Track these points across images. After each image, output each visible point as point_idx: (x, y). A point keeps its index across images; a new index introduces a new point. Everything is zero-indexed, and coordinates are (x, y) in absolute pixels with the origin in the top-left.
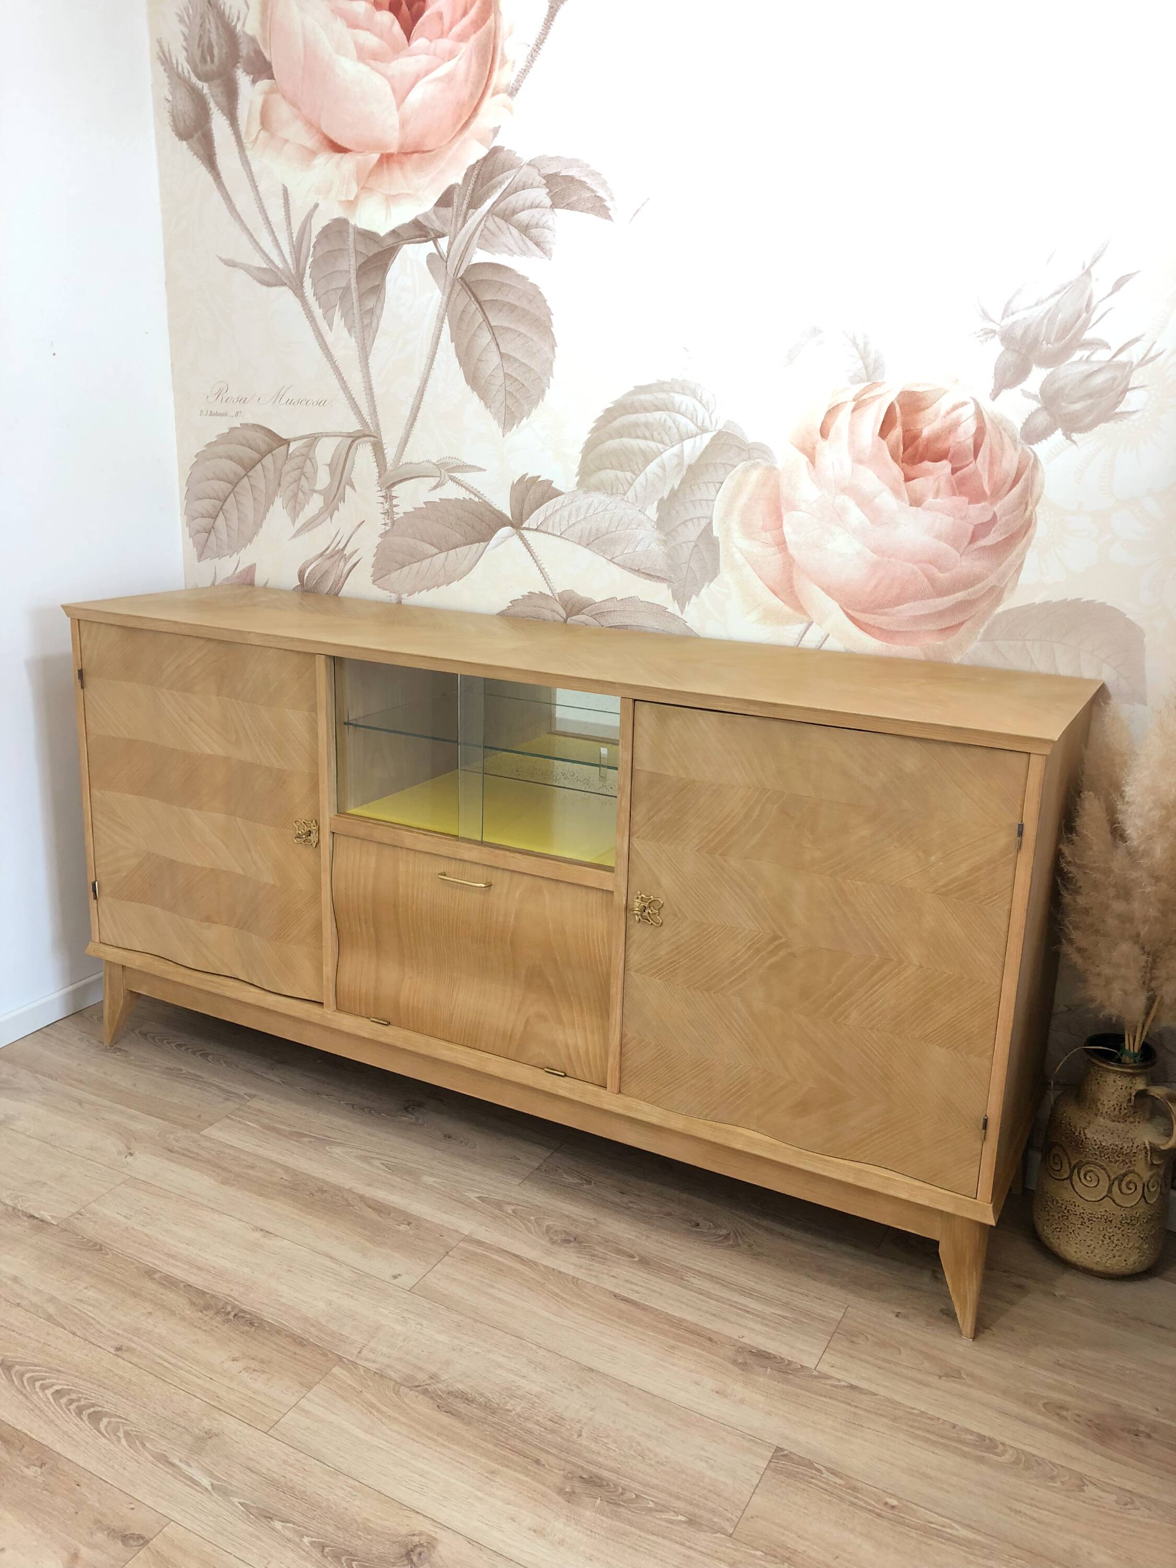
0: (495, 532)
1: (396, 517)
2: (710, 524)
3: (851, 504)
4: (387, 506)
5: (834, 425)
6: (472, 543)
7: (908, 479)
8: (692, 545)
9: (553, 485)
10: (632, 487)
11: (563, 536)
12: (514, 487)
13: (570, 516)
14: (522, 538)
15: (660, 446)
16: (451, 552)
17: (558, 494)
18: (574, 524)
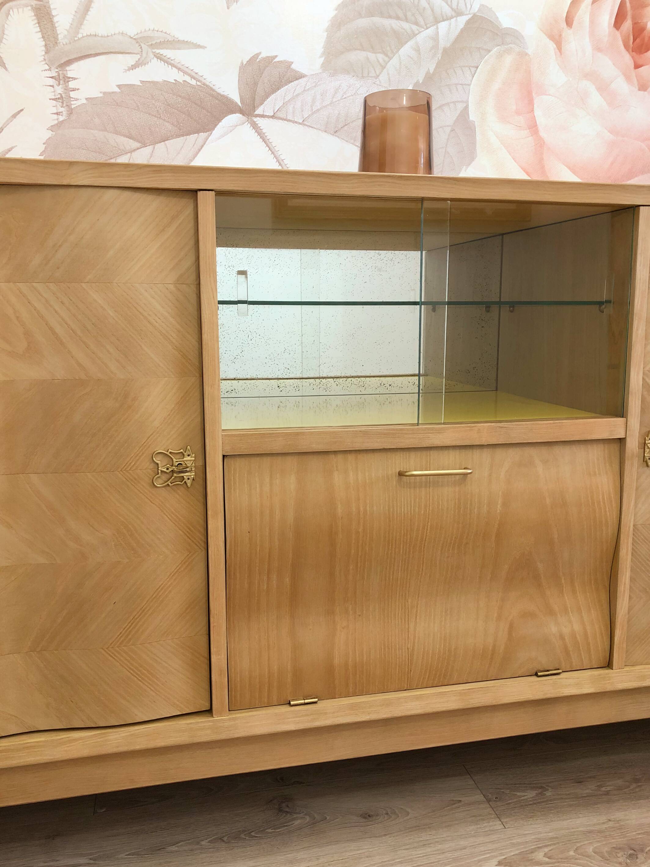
0: (220, 120)
1: (74, 104)
2: (466, 108)
3: (592, 89)
4: (59, 90)
5: (578, 14)
6: (189, 134)
7: (637, 66)
8: (448, 129)
9: (293, 66)
10: (385, 70)
11: (305, 123)
12: (243, 68)
13: (314, 101)
14: (255, 126)
15: (415, 27)
16: (157, 146)
17: (299, 76)
18: (318, 110)
